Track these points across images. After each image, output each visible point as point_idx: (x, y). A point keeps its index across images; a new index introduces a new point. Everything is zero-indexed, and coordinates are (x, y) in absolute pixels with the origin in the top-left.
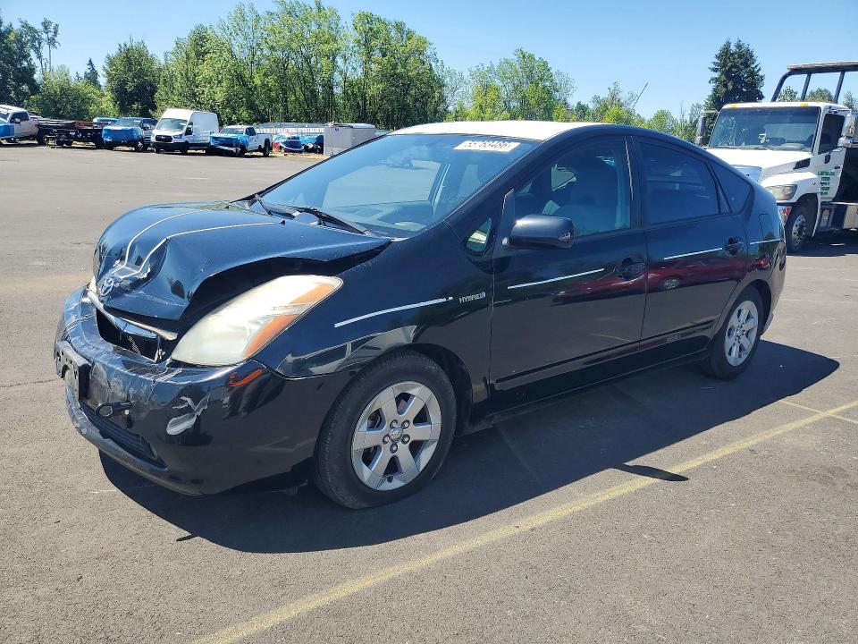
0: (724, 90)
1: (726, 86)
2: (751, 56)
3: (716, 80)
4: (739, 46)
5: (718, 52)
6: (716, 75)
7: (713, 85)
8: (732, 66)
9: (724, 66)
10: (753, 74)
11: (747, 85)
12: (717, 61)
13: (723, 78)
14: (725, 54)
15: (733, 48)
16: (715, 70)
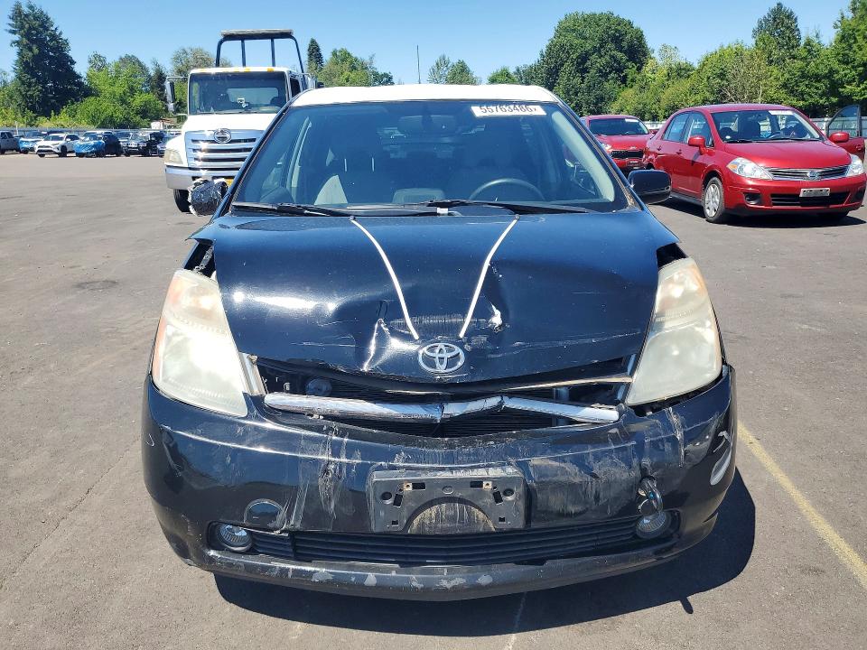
0: (30, 54)
1: (30, 49)
2: (48, 19)
3: (18, 43)
4: (31, 7)
5: (10, 13)
6: (16, 37)
7: (16, 49)
8: (30, 28)
9: (22, 27)
10: (54, 37)
11: (53, 49)
12: (11, 22)
13: (25, 41)
14: (18, 14)
15: (25, 10)
16: (14, 32)
